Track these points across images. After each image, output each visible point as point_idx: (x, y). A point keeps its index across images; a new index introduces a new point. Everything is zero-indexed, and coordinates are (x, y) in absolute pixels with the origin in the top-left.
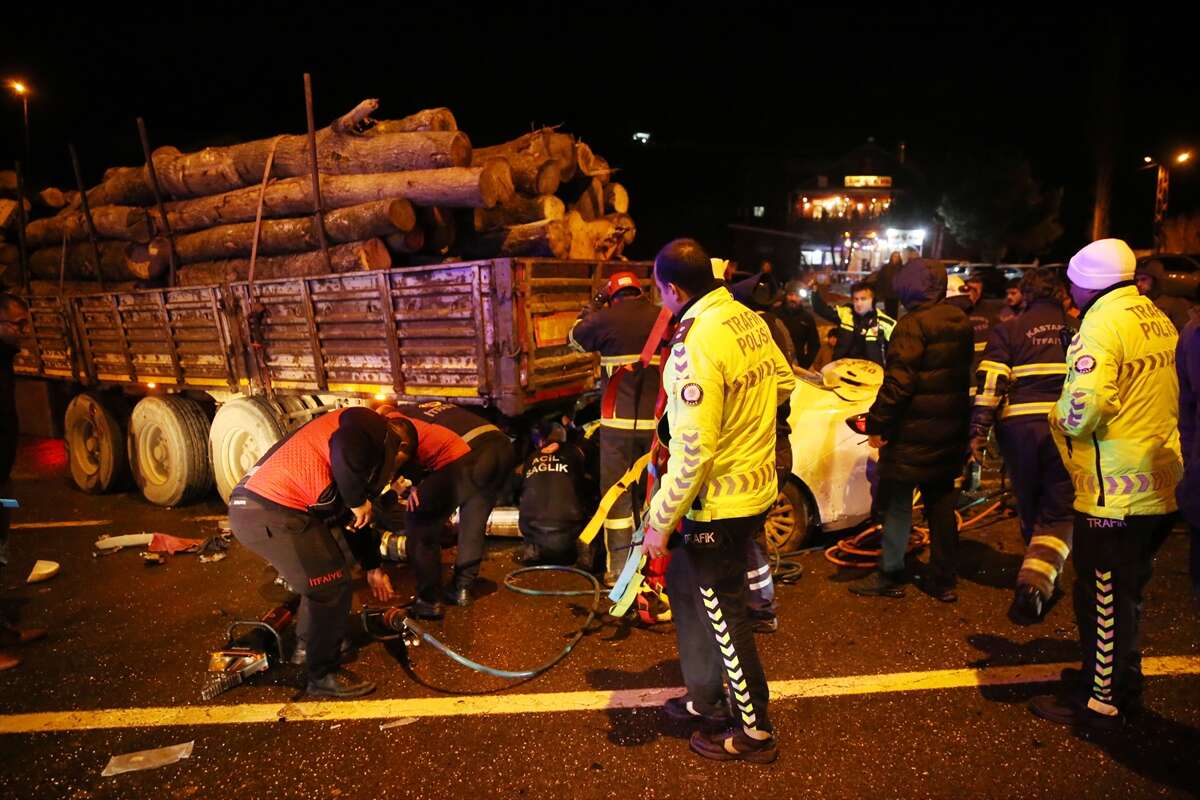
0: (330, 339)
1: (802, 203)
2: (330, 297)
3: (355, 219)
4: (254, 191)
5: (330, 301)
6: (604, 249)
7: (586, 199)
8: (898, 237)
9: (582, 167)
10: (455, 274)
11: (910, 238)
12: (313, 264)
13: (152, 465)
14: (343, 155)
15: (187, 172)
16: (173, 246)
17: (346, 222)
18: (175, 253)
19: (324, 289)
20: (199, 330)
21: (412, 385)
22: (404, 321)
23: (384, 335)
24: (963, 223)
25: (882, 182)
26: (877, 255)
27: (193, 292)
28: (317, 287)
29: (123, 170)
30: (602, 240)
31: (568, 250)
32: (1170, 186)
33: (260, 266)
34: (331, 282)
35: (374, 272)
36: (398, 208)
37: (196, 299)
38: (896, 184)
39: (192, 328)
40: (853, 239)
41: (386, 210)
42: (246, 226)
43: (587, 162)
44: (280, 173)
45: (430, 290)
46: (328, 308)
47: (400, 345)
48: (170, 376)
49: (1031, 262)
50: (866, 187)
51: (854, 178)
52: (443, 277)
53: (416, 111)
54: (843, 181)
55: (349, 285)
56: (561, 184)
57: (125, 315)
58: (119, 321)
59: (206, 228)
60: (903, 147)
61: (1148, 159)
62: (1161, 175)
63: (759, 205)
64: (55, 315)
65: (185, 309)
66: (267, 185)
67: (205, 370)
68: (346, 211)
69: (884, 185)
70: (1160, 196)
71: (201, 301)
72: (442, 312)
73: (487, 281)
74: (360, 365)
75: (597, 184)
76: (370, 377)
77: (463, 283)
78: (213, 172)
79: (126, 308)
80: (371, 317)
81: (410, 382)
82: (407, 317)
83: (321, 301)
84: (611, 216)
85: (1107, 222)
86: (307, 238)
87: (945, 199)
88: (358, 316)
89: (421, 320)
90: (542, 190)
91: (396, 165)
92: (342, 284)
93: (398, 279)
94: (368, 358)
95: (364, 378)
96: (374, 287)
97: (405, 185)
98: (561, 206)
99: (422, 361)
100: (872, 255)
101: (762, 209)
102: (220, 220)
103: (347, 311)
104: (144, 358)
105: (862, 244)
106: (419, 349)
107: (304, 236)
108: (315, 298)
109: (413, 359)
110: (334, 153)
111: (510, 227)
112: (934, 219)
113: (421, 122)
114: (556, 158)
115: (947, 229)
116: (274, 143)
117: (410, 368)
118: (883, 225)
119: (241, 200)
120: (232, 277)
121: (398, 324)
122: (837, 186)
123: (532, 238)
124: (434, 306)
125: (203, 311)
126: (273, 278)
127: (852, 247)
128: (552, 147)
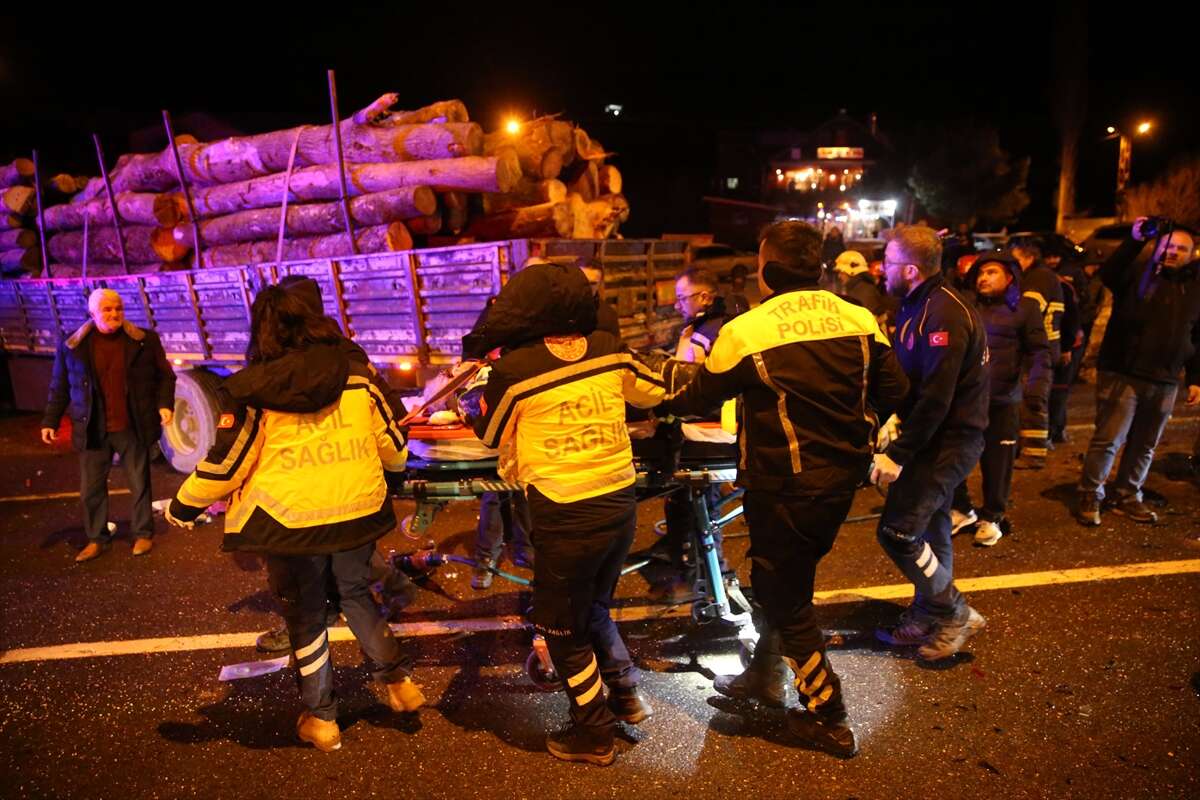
0: (356, 315)
1: (776, 176)
2: (357, 276)
3: (380, 205)
4: (280, 178)
5: (357, 280)
6: (603, 228)
7: (583, 181)
8: (869, 208)
9: (581, 152)
10: (476, 254)
11: (882, 209)
12: (338, 246)
13: (178, 436)
14: (365, 144)
15: (211, 161)
16: (199, 230)
17: (372, 208)
18: (200, 236)
19: (351, 269)
20: (226, 309)
21: (436, 355)
22: (428, 297)
23: (409, 310)
24: (933, 193)
25: (855, 153)
26: (850, 226)
27: (221, 273)
28: (344, 267)
29: (139, 157)
30: (601, 220)
31: (572, 229)
32: (1132, 156)
33: (286, 248)
34: (357, 262)
35: (399, 253)
36: (421, 194)
37: (223, 279)
38: (867, 155)
39: (219, 307)
40: (826, 210)
41: (410, 196)
42: (272, 211)
43: (585, 146)
44: (304, 162)
45: (453, 269)
46: (355, 286)
47: (425, 319)
48: (197, 352)
49: (999, 231)
50: (839, 159)
51: (827, 149)
52: (463, 256)
53: (431, 103)
54: (815, 153)
55: (375, 265)
56: (564, 169)
57: (150, 296)
58: (145, 301)
59: (230, 213)
60: (874, 118)
61: (1111, 130)
62: (1123, 144)
63: (733, 177)
64: (78, 298)
65: (212, 289)
66: (292, 172)
67: (232, 346)
68: (371, 197)
69: (856, 156)
70: (1122, 165)
71: (228, 282)
72: (464, 289)
73: (506, 260)
74: (385, 338)
75: (593, 167)
76: (396, 349)
77: (484, 262)
78: (236, 160)
79: (152, 289)
80: (396, 294)
81: (433, 352)
82: (430, 293)
83: (348, 280)
84: (607, 196)
85: (1073, 191)
86: (333, 222)
87: (915, 170)
88: (383, 294)
89: (444, 296)
90: (546, 174)
91: (415, 153)
92: (368, 265)
93: (422, 259)
94: (393, 331)
95: (390, 350)
96: (399, 266)
97: (427, 173)
98: (563, 189)
99: (446, 333)
100: (845, 225)
101: (736, 181)
102: (245, 205)
103: (373, 288)
104: (171, 336)
105: (835, 215)
106: (442, 323)
107: (330, 220)
108: (342, 277)
109: (437, 331)
110: (356, 143)
111: (518, 209)
112: (906, 190)
113: (437, 114)
114: (557, 145)
115: (917, 200)
116: (296, 134)
117: (434, 340)
118: (855, 197)
119: (267, 186)
120: (257, 258)
121: (423, 300)
122: (810, 158)
123: (539, 219)
124: (457, 283)
125: (230, 292)
126: (299, 259)
127: (825, 218)
128: (554, 133)
